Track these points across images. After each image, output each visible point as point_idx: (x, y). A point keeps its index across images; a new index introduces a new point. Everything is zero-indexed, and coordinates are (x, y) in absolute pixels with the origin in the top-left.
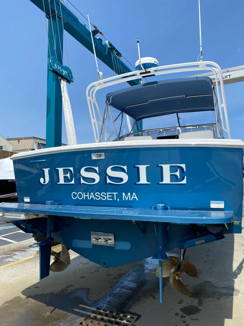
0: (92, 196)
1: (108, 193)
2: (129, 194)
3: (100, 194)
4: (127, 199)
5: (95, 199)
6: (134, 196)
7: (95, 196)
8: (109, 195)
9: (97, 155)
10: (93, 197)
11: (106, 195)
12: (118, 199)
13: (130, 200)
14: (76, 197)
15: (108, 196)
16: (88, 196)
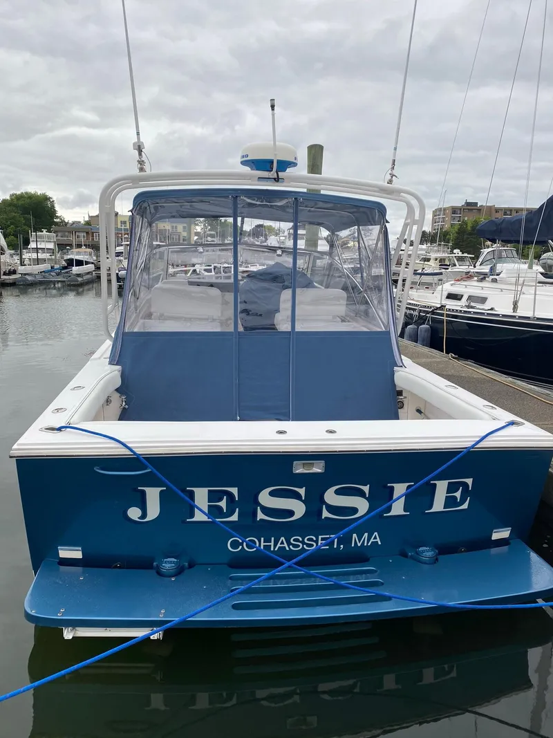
0: (282, 543)
1: (320, 537)
2: (366, 534)
3: (303, 539)
4: (359, 545)
5: (287, 549)
6: (375, 538)
7: (289, 544)
8: (322, 539)
9: (304, 464)
10: (286, 545)
11: (317, 542)
12: (342, 546)
13: (365, 544)
14: (241, 547)
15: (320, 542)
16: (272, 544)
